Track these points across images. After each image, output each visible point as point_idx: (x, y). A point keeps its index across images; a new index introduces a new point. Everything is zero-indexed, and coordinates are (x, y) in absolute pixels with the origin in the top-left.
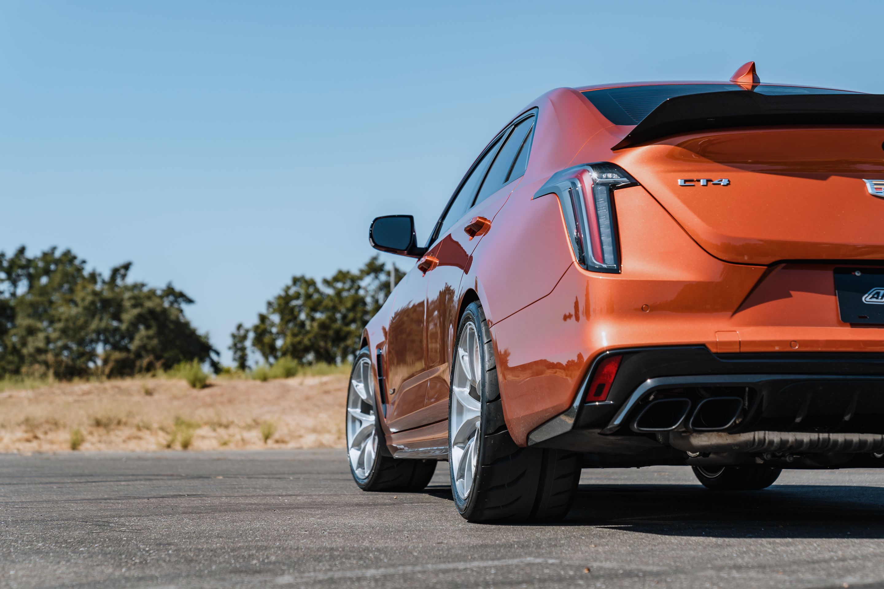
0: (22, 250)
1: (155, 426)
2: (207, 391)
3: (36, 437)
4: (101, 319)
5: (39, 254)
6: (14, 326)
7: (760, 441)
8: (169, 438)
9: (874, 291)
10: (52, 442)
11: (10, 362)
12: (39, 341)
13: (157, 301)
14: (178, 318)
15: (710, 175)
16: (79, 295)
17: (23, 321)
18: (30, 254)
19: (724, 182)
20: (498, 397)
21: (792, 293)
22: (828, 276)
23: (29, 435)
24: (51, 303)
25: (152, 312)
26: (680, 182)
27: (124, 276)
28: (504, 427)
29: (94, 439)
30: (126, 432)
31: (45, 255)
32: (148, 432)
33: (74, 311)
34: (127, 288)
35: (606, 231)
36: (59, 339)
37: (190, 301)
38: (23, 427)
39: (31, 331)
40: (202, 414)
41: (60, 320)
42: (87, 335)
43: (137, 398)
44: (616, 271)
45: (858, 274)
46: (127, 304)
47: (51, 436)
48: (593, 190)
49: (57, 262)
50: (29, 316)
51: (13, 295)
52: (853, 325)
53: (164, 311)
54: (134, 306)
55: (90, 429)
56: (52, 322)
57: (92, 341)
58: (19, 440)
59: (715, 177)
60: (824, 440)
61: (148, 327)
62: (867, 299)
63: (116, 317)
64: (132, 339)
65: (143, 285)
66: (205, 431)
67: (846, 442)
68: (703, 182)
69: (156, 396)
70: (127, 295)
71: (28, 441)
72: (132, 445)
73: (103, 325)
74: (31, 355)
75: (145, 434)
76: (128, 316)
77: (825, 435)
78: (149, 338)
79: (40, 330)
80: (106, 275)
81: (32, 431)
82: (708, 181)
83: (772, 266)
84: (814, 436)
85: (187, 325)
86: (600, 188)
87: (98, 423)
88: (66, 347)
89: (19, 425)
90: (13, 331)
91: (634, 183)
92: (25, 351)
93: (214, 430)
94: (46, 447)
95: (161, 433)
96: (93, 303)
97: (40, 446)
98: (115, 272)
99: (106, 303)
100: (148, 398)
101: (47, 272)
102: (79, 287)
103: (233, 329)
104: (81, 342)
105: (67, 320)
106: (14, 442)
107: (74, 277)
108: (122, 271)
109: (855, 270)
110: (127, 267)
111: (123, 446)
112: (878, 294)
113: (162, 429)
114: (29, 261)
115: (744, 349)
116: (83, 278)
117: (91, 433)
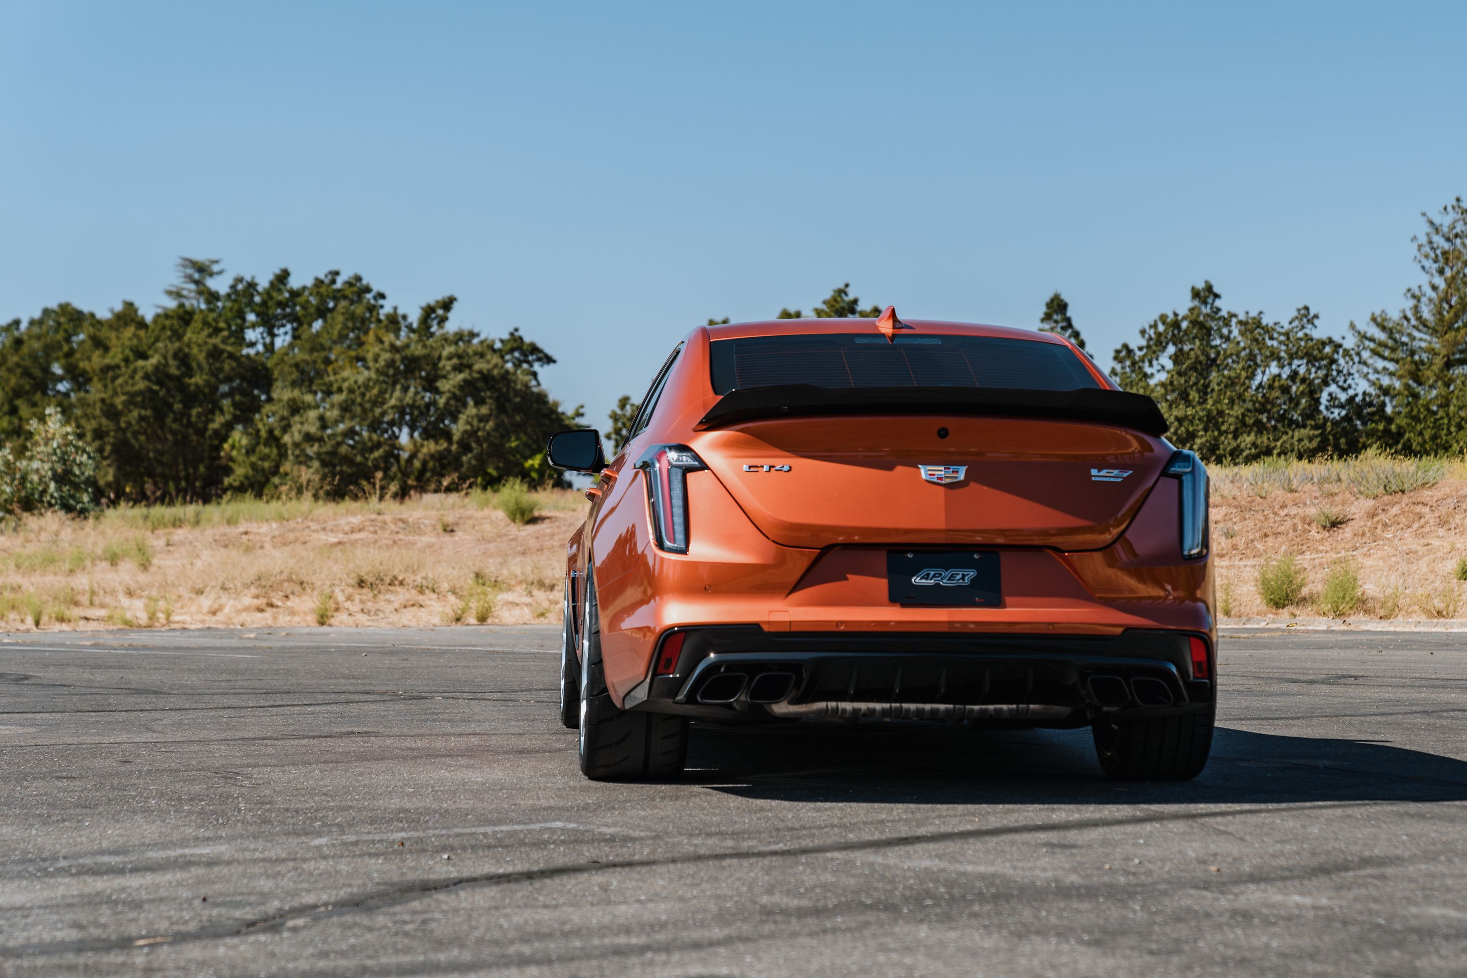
0: (283, 277)
1: (445, 586)
2: (531, 528)
3: (271, 605)
4: (405, 389)
5: (309, 282)
6: (270, 400)
7: (833, 710)
8: (460, 604)
9: (924, 572)
10: (293, 613)
11: (264, 458)
12: (309, 422)
13: (496, 359)
14: (527, 386)
15: (772, 461)
16: (371, 350)
17: (283, 393)
18: (294, 283)
19: (786, 468)
20: (601, 661)
21: (849, 576)
22: (882, 559)
23: (262, 602)
24: (328, 361)
25: (486, 377)
26: (745, 468)
27: (442, 320)
28: (605, 690)
29: (355, 607)
30: (402, 595)
31: (319, 283)
32: (434, 596)
33: (364, 375)
34: (445, 339)
35: (678, 511)
36: (341, 419)
37: (548, 360)
38: (253, 590)
39: (296, 408)
40: (517, 567)
41: (340, 390)
42: (383, 414)
43: (428, 539)
44: (684, 552)
45: (910, 556)
46: (447, 365)
47: (293, 602)
48: (669, 470)
49: (338, 296)
50: (294, 384)
51: (270, 348)
52: (904, 605)
53: (506, 377)
54: (458, 369)
55: (350, 590)
56: (328, 393)
57: (392, 423)
58: (247, 609)
59: (779, 463)
60: (896, 709)
61: (479, 402)
62: (916, 580)
63: (430, 385)
64: (455, 420)
65: (473, 335)
66: (517, 595)
67: (918, 710)
68: (766, 468)
69: (459, 534)
70: (449, 350)
71: (261, 610)
72: (407, 617)
73: (408, 399)
74: (296, 445)
75: (429, 599)
76: (448, 384)
77: (898, 705)
78: (482, 419)
79: (309, 407)
80: (414, 317)
81: (266, 595)
82: (771, 467)
83: (826, 550)
84: (887, 706)
85: (541, 398)
86: (674, 470)
87: (361, 583)
88: (351, 433)
89: (247, 586)
90: (267, 408)
91: (704, 466)
92: (287, 439)
93: (530, 594)
94: (284, 620)
95: (452, 598)
96: (391, 364)
97: (275, 618)
98: (428, 312)
99: (412, 364)
100: (447, 538)
101: (322, 312)
102: (371, 337)
103: (614, 406)
104: (375, 426)
105: (351, 391)
106: (238, 612)
107: (363, 321)
108: (440, 312)
109: (907, 552)
110: (447, 304)
111: (394, 618)
112: (928, 575)
113: (454, 592)
114: (295, 294)
115: (793, 629)
116: (379, 321)
117: (349, 598)
